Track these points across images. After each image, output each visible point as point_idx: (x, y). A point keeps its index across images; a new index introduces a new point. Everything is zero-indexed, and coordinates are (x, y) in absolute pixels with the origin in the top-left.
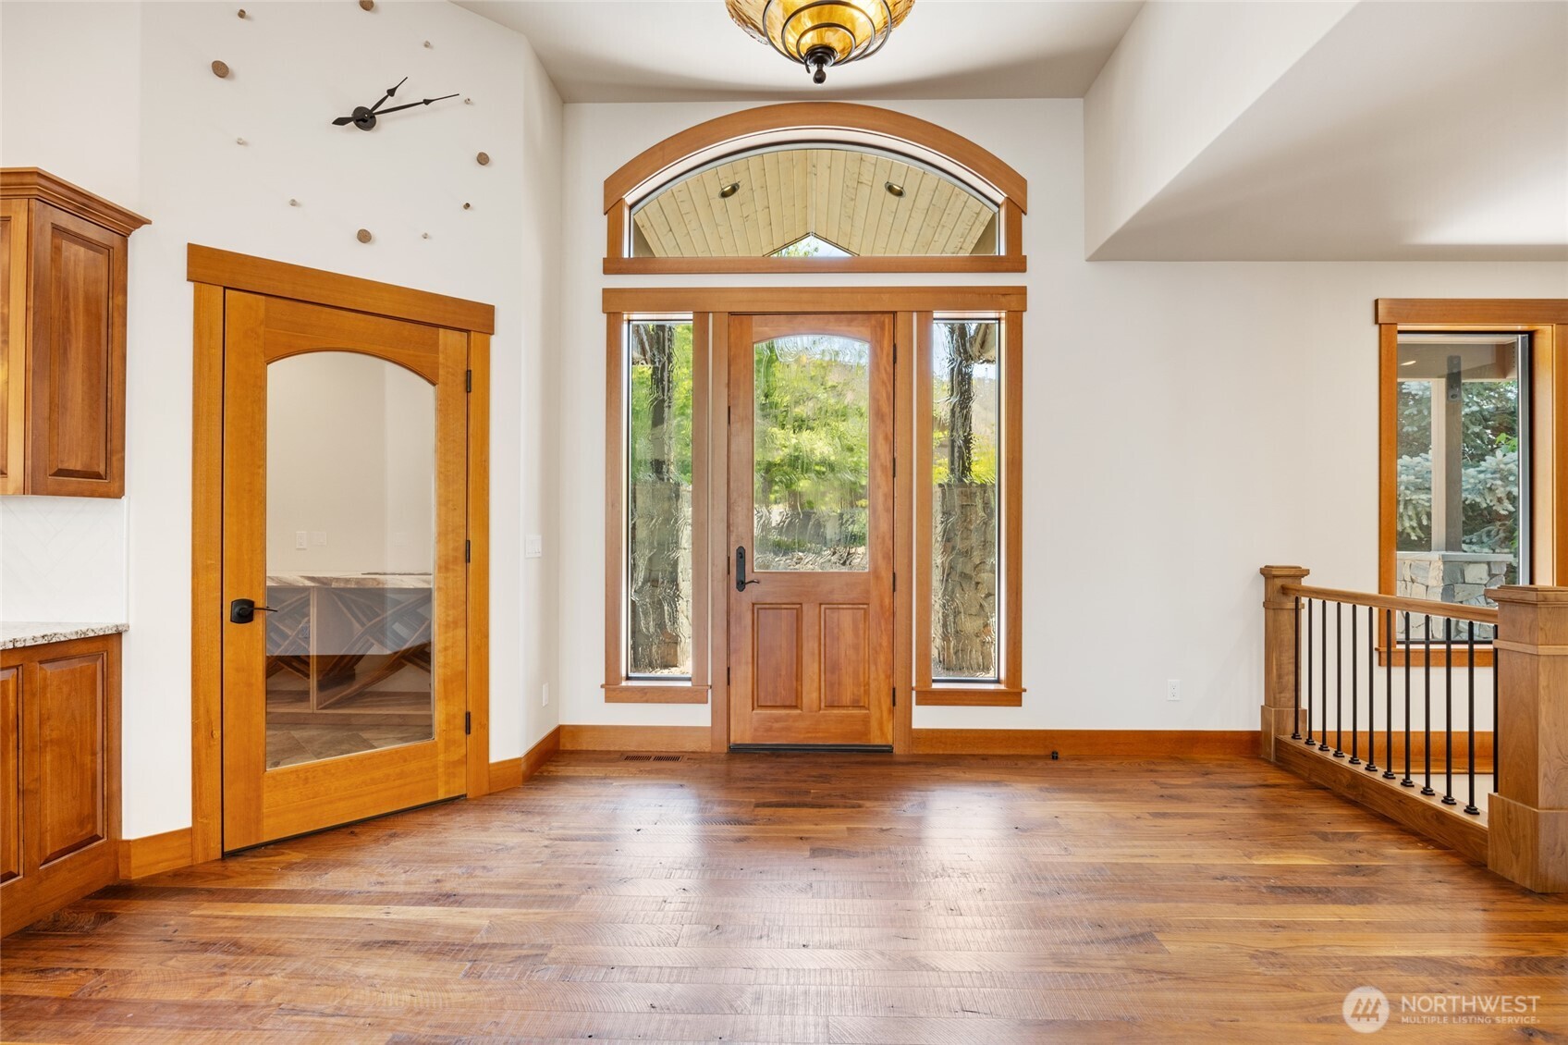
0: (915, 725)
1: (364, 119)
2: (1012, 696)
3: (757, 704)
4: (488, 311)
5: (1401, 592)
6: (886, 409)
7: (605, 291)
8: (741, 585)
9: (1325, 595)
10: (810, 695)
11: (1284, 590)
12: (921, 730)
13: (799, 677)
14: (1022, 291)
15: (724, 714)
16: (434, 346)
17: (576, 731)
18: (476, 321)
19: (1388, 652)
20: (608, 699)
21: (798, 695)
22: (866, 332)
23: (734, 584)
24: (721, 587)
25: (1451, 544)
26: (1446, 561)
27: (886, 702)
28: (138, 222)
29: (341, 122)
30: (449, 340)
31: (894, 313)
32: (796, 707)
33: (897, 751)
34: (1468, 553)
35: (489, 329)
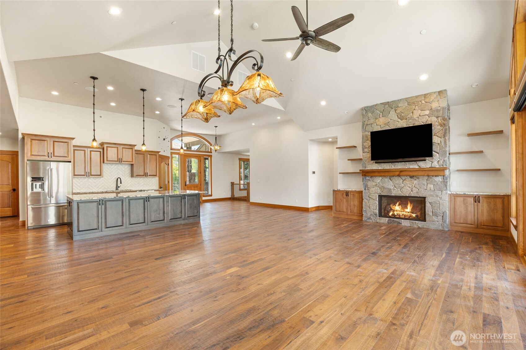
1: (164, 139)
2: (211, 195)
4: (169, 157)
5: (241, 183)
6: (199, 166)
7: (171, 152)
8: (186, 185)
9: (236, 184)
11: (233, 184)
14: (212, 155)
19: (240, 190)
22: (198, 158)
24: (184, 186)
25: (244, 180)
26: (244, 182)
30: (167, 160)
31: (200, 157)
34: (245, 181)
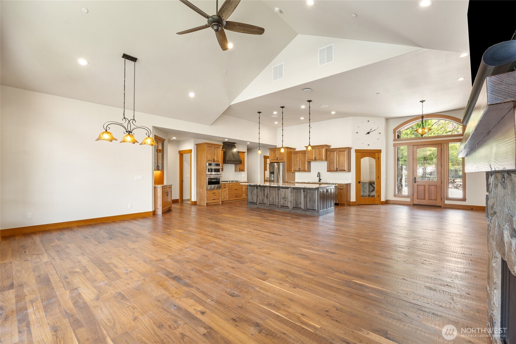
0: (445, 203)
1: (368, 133)
2: (464, 200)
3: (418, 199)
4: (381, 150)
7: (394, 144)
10: (427, 197)
12: (446, 204)
13: (425, 195)
15: (413, 199)
16: (375, 155)
17: (389, 200)
18: (380, 151)
20: (394, 197)
21: (425, 198)
22: (437, 146)
23: (414, 182)
24: (412, 183)
27: (440, 199)
28: (352, 148)
29: (366, 134)
30: (376, 154)
31: (441, 144)
32: (424, 199)
33: (442, 206)
35: (381, 152)
